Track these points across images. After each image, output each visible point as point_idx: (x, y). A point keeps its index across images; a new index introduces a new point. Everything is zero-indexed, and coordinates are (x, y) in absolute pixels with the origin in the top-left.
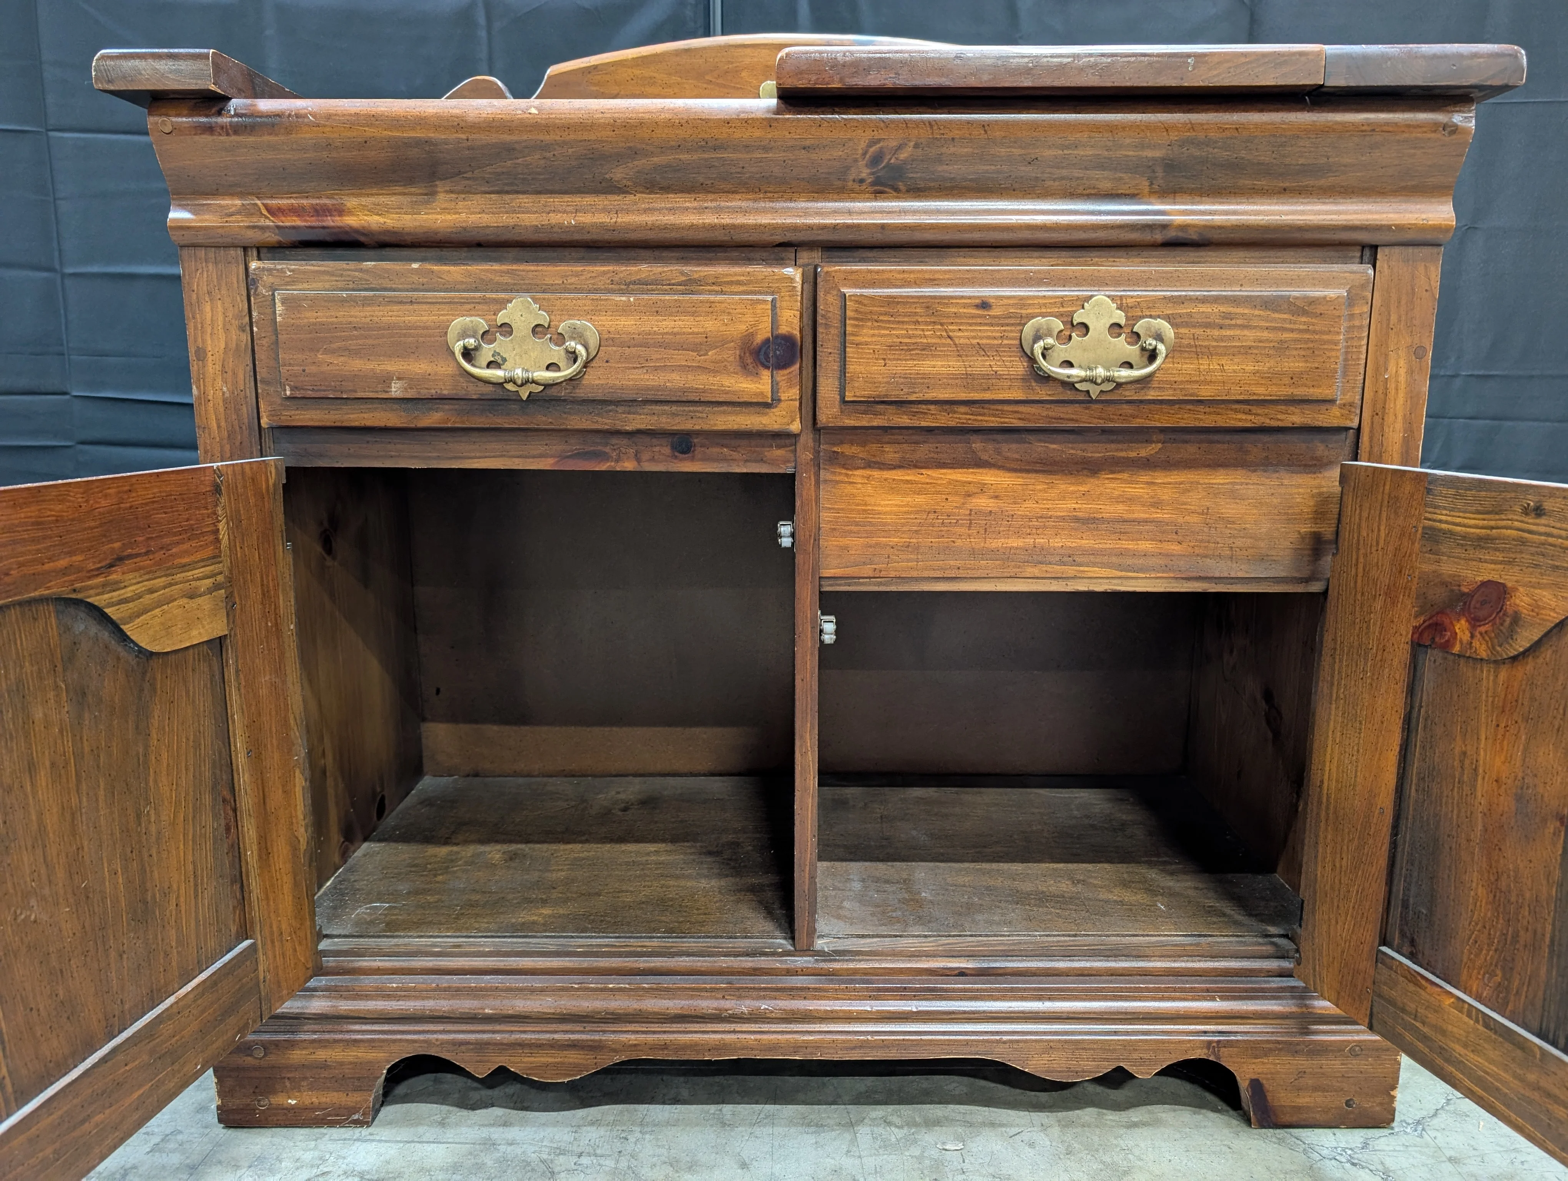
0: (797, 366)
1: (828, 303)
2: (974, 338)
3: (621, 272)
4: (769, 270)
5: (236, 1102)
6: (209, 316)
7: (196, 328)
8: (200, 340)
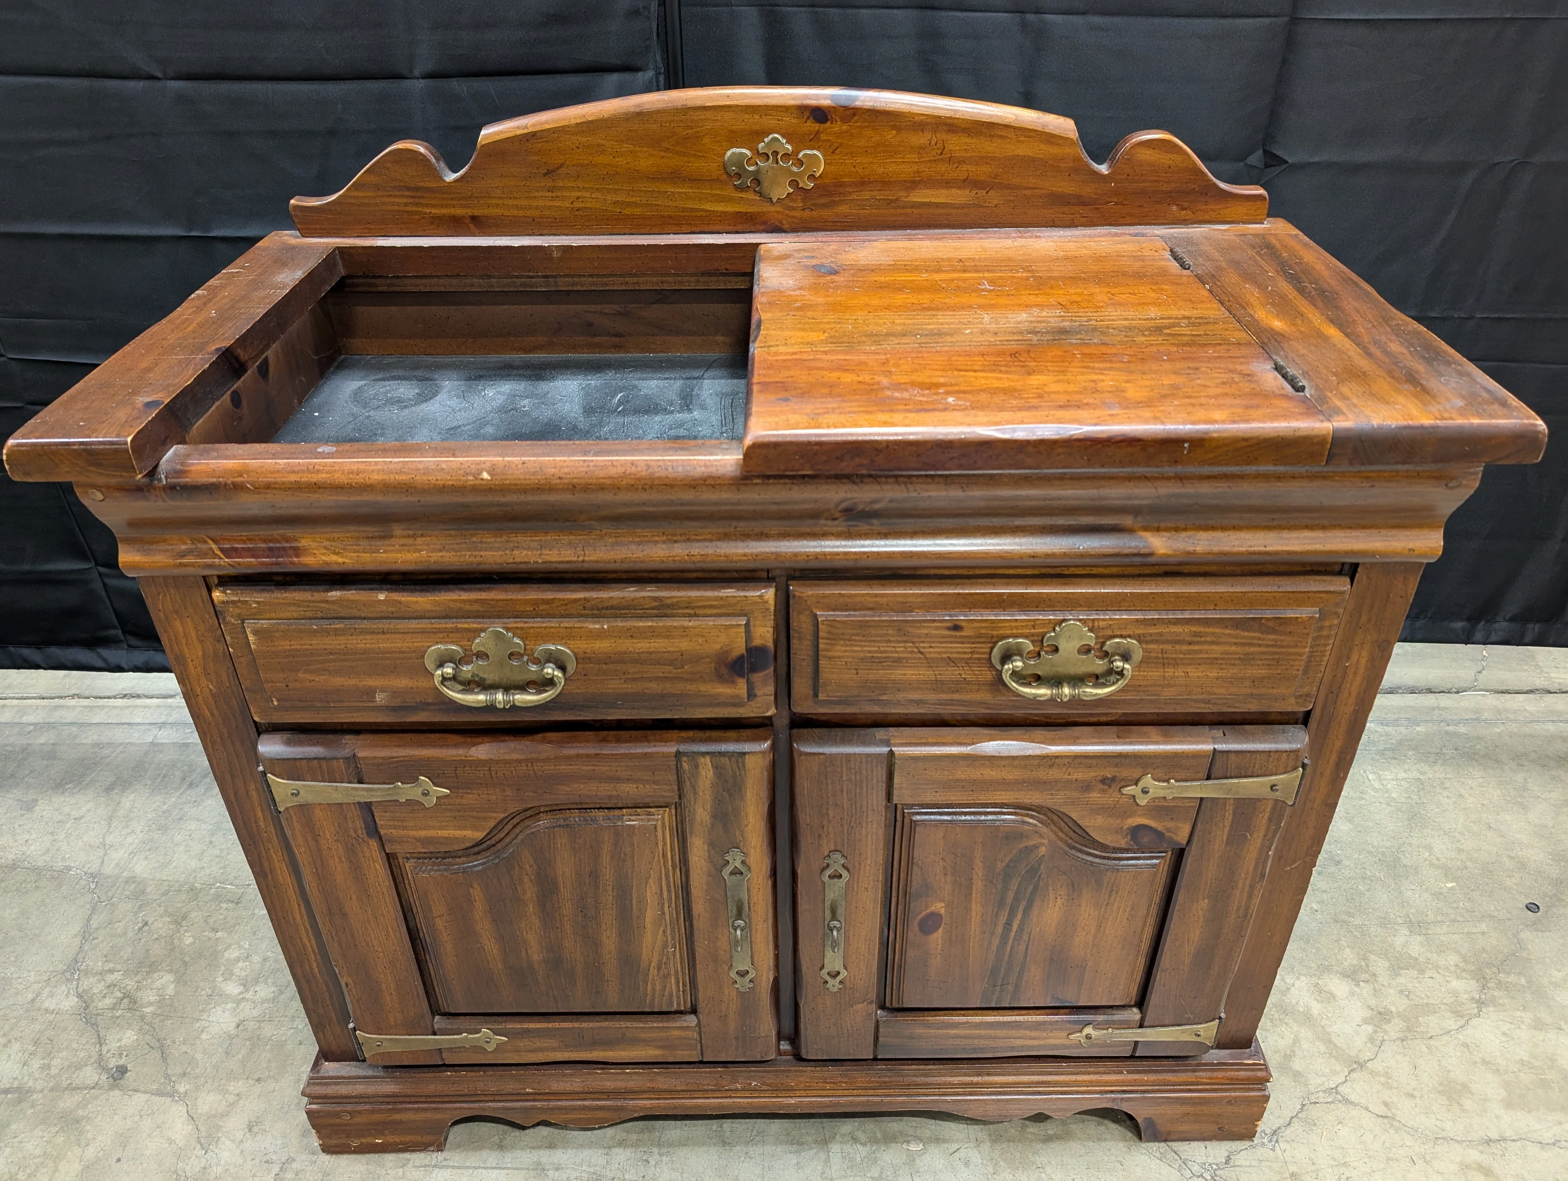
0: (772, 669)
1: (800, 622)
2: (945, 653)
3: (593, 599)
4: (742, 594)
5: (334, 1142)
6: (180, 629)
7: (170, 640)
8: (176, 649)
